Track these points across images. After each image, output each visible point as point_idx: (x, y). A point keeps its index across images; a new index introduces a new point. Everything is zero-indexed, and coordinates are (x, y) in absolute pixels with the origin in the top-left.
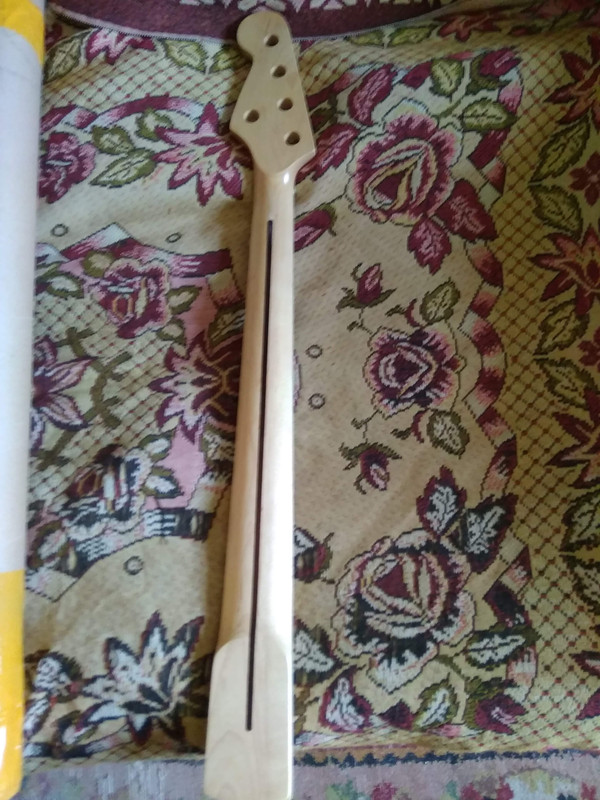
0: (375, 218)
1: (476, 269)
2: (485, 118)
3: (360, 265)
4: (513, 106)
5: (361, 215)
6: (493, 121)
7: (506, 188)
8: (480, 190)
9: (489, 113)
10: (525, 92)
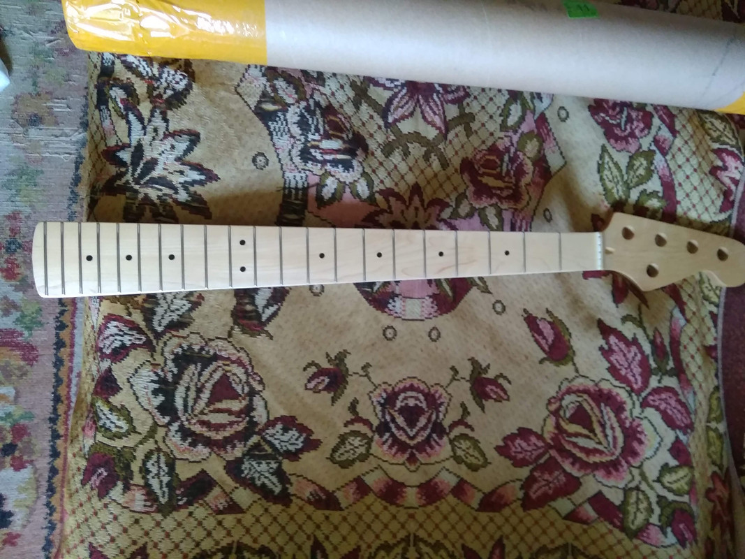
0: (552, 401)
1: (497, 488)
2: (635, 510)
3: (510, 382)
4: (643, 536)
5: (557, 389)
6: (631, 517)
7: (569, 523)
8: (569, 499)
9: (639, 514)
10: (654, 549)
